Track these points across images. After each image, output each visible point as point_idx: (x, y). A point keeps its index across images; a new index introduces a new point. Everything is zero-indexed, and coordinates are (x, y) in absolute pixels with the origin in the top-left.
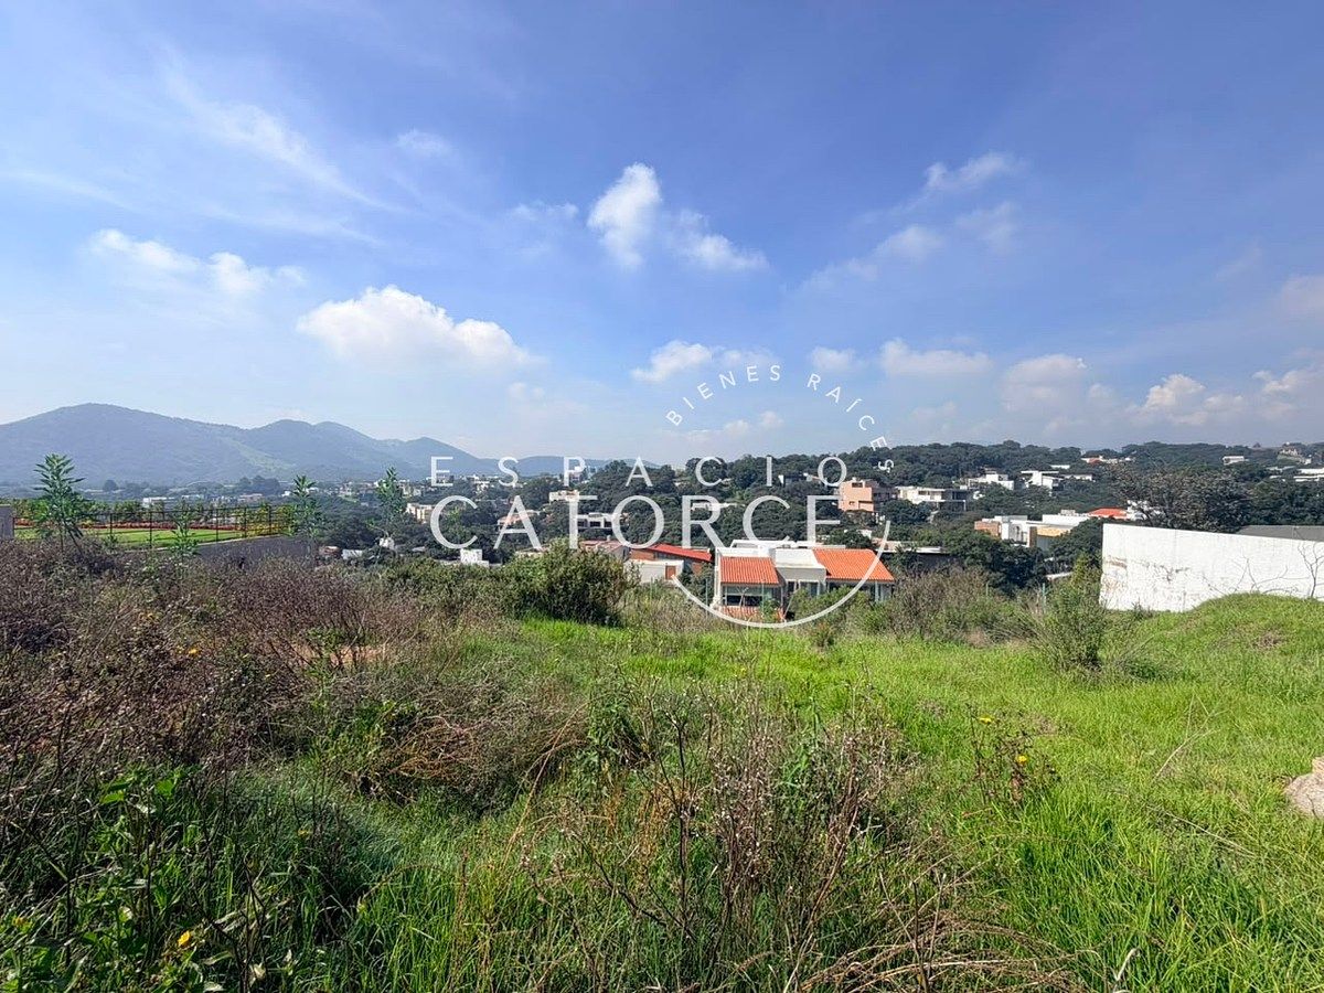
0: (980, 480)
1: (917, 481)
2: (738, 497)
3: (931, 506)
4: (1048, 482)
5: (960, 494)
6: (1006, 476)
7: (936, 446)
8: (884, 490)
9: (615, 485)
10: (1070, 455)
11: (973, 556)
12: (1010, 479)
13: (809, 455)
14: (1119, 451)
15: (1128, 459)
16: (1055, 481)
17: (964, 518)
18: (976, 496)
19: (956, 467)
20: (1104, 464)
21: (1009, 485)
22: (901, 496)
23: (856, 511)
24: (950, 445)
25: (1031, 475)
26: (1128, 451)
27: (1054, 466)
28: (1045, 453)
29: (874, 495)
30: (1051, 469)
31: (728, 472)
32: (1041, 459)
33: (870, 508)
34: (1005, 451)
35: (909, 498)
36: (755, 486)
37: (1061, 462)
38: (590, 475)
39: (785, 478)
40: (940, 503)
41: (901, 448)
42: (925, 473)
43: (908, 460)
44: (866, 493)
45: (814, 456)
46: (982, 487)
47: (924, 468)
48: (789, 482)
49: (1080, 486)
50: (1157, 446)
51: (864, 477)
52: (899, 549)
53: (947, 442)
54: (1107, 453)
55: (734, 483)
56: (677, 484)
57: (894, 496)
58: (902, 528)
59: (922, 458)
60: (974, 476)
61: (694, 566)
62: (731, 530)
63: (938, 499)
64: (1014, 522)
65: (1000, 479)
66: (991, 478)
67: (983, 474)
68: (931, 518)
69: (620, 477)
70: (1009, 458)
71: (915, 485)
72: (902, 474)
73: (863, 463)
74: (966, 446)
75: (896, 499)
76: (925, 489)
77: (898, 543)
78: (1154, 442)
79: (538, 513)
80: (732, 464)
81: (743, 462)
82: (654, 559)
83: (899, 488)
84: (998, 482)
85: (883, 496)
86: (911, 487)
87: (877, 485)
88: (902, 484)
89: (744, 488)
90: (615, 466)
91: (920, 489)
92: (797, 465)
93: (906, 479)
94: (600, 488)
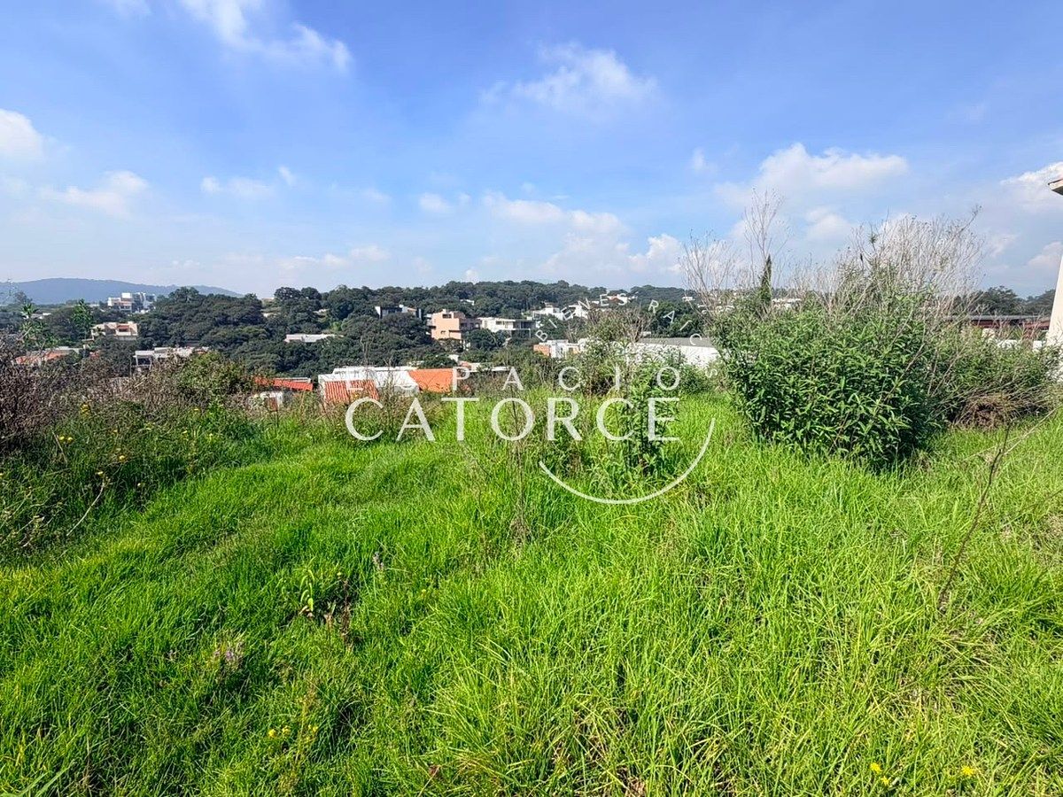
0: (541, 312)
1: (495, 313)
2: (335, 328)
3: (505, 334)
5: (526, 324)
6: (558, 310)
7: (510, 283)
8: (469, 321)
9: (186, 315)
10: (597, 293)
12: (561, 312)
13: (404, 287)
14: (629, 291)
15: (633, 297)
17: (529, 343)
18: (537, 326)
19: (524, 302)
20: (619, 301)
21: (560, 316)
22: (483, 326)
23: (446, 340)
24: (520, 282)
25: (574, 308)
26: (635, 290)
29: (462, 325)
31: (323, 303)
33: (458, 336)
34: (559, 289)
35: (489, 327)
36: (352, 317)
38: (146, 304)
39: (382, 309)
40: (513, 332)
41: (483, 283)
42: (502, 306)
43: (488, 294)
44: (454, 323)
45: (408, 289)
46: (542, 318)
47: (501, 301)
48: (385, 313)
50: (650, 289)
51: (453, 309)
52: (479, 369)
53: (518, 279)
55: (330, 313)
56: (266, 315)
57: (477, 326)
58: (481, 351)
59: (499, 293)
60: (537, 309)
62: (330, 360)
63: (511, 328)
64: (559, 344)
65: (555, 311)
66: (548, 311)
67: (543, 307)
68: (505, 344)
69: (191, 307)
70: (560, 294)
71: (494, 316)
72: (483, 306)
73: (455, 296)
74: (531, 284)
75: (479, 328)
76: (501, 320)
77: (478, 364)
79: (77, 350)
80: (327, 295)
81: (338, 292)
83: (481, 319)
84: (553, 314)
85: (469, 326)
86: (491, 318)
87: (463, 316)
88: (484, 315)
89: (341, 318)
90: (183, 293)
91: (497, 319)
92: (393, 296)
93: (487, 311)
94: (165, 319)
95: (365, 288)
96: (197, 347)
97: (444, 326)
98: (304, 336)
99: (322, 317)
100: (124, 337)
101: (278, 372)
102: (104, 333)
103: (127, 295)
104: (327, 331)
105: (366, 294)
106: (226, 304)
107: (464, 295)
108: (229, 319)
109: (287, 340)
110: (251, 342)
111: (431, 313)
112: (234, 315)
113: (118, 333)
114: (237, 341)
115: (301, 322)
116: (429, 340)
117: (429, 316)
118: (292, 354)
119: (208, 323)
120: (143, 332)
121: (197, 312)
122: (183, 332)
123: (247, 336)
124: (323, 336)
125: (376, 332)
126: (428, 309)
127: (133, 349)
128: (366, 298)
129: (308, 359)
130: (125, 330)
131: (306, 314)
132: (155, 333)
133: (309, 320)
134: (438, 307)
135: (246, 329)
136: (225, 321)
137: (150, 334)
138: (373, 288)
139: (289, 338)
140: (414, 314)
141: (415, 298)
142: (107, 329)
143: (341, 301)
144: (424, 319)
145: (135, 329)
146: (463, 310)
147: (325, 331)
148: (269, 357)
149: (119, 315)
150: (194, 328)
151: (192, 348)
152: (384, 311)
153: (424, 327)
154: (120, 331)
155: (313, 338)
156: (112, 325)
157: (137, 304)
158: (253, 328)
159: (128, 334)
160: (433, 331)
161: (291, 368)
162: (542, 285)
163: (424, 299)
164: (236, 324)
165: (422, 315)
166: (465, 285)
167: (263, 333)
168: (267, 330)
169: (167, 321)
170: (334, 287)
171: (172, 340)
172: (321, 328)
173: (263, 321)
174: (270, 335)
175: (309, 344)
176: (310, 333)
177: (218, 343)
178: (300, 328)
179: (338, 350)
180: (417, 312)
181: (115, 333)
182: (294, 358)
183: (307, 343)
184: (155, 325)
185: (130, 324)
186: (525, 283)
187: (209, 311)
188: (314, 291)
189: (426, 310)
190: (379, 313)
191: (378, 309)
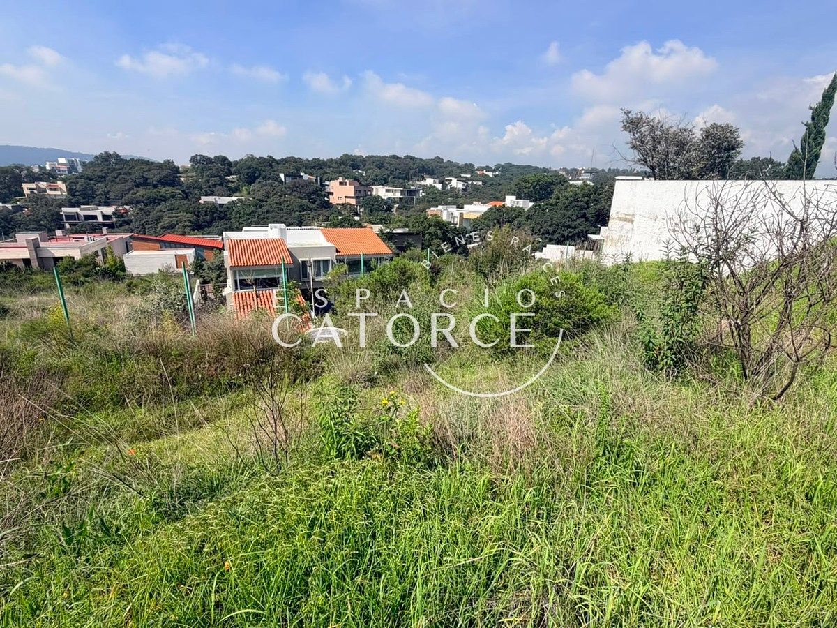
0: (423, 183)
1: (384, 182)
2: (245, 192)
3: (394, 201)
4: (460, 185)
5: (412, 192)
6: (437, 181)
7: (395, 157)
8: (362, 189)
10: (469, 168)
11: (430, 234)
12: (439, 183)
13: (304, 157)
14: (493, 167)
15: (497, 173)
16: (464, 185)
18: (422, 194)
19: (408, 173)
20: (486, 175)
21: (439, 186)
22: (374, 193)
23: (343, 205)
24: (403, 156)
25: (451, 180)
26: (498, 167)
27: (462, 175)
28: (456, 165)
29: (356, 192)
30: (460, 177)
31: (233, 170)
32: (456, 170)
33: (353, 202)
34: (436, 163)
35: (380, 194)
36: (259, 182)
37: (466, 173)
38: (79, 167)
39: (285, 176)
40: (400, 198)
41: (372, 156)
42: (389, 176)
43: (376, 166)
44: (349, 190)
45: (307, 159)
46: (424, 187)
47: (388, 172)
48: (289, 180)
49: (476, 188)
50: (510, 165)
51: (347, 178)
52: (381, 230)
53: (401, 154)
54: (488, 169)
55: (240, 179)
56: (182, 179)
57: (369, 193)
58: (381, 215)
59: (386, 165)
60: (418, 181)
61: (206, 253)
62: (241, 220)
63: (398, 195)
64: (450, 210)
65: (434, 182)
66: (429, 182)
67: (424, 179)
68: (394, 209)
69: (114, 169)
70: (438, 168)
71: (383, 185)
72: (373, 176)
73: (348, 166)
74: (412, 158)
75: (371, 195)
76: (390, 188)
77: (380, 226)
78: (509, 163)
79: (10, 206)
80: (236, 163)
81: (246, 160)
82: (161, 248)
83: (373, 187)
84: (433, 184)
85: (362, 192)
86: (380, 186)
87: (357, 184)
88: (373, 184)
89: (250, 183)
90: (106, 157)
91: (386, 188)
92: (295, 166)
93: (376, 180)
94: (91, 180)
95: (270, 157)
96: (119, 206)
97: (341, 192)
98: (217, 198)
99: (232, 182)
100: (55, 195)
101: (193, 230)
102: (36, 192)
103: (62, 161)
104: (237, 194)
105: (270, 162)
106: (146, 168)
107: (356, 167)
108: (148, 181)
109: (201, 202)
110: (168, 203)
111: (329, 181)
112: (153, 177)
113: (49, 192)
114: (155, 201)
115: (214, 185)
116: (327, 205)
117: (327, 183)
118: (206, 215)
119: (130, 184)
120: (70, 190)
121: (120, 174)
122: (108, 192)
123: (165, 197)
124: (234, 198)
125: (281, 196)
126: (325, 176)
127: (61, 206)
128: (271, 166)
129: (221, 219)
130: (55, 190)
131: (218, 179)
132: (81, 194)
133: (221, 184)
134: (335, 175)
135: (163, 190)
136: (145, 183)
137: (78, 193)
138: (277, 157)
139: (204, 199)
140: (314, 181)
141: (314, 167)
142: (38, 188)
143: (249, 168)
144: (322, 185)
145: (65, 189)
146: (356, 179)
147: (235, 194)
148: (185, 217)
149: (51, 176)
150: (115, 190)
151: (115, 207)
152: (287, 178)
153: (323, 193)
154: (51, 190)
155: (224, 200)
156: (43, 185)
157: (71, 167)
158: (170, 189)
159: (58, 193)
160: (331, 197)
161: (206, 226)
162: (422, 160)
163: (323, 168)
164: (155, 186)
165: (321, 182)
166: (357, 157)
167: (180, 194)
168: (183, 192)
169: (92, 182)
170: (243, 156)
171: (97, 199)
172: (232, 191)
173: (180, 184)
174: (186, 196)
175: (221, 205)
176: (222, 196)
177: (139, 202)
178: (213, 192)
179: (248, 211)
180: (316, 180)
181: (46, 192)
182: (208, 217)
183: (220, 205)
184: (82, 185)
185: (60, 184)
186: (407, 157)
187: (130, 174)
188: (225, 159)
189: (324, 178)
190: (283, 179)
191: (282, 176)
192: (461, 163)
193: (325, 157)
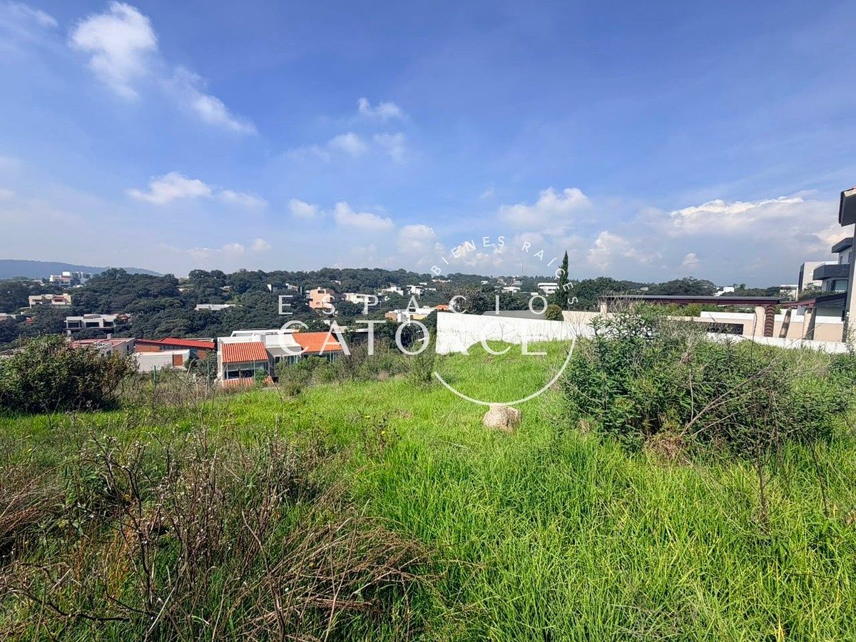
0: (388, 290)
1: (356, 290)
2: (236, 300)
6: (400, 288)
7: (366, 270)
8: (337, 296)
9: (114, 289)
10: (427, 278)
11: (384, 332)
13: (289, 271)
14: (447, 277)
15: (449, 281)
17: (381, 311)
18: (386, 299)
19: (376, 282)
21: (401, 293)
22: (347, 299)
24: (373, 269)
26: (450, 276)
27: (421, 283)
28: (417, 276)
31: (227, 281)
32: (415, 279)
34: (399, 275)
36: (249, 292)
37: (423, 281)
38: (83, 280)
39: (272, 286)
41: (347, 269)
42: (360, 285)
43: (350, 277)
45: (292, 272)
46: (389, 294)
47: (360, 282)
49: (431, 294)
50: (460, 275)
51: (325, 287)
52: (346, 331)
54: (442, 278)
55: (232, 289)
56: (181, 290)
57: (343, 299)
58: (347, 318)
59: (359, 276)
60: (385, 288)
61: (199, 353)
62: (230, 324)
65: (397, 289)
66: (393, 289)
67: (389, 286)
69: (119, 283)
70: (401, 278)
71: (355, 292)
72: (347, 285)
73: (326, 278)
74: (380, 270)
75: (345, 300)
77: (346, 328)
78: (458, 273)
80: (230, 276)
81: (239, 274)
82: (161, 350)
83: (346, 294)
87: (333, 292)
88: (347, 292)
89: (241, 293)
90: (113, 273)
91: (357, 294)
92: (281, 278)
93: (350, 288)
94: (96, 292)
95: (260, 271)
96: (121, 314)
98: (211, 305)
99: (225, 291)
100: (59, 305)
101: (187, 333)
102: (41, 303)
103: (67, 274)
104: (230, 302)
105: (261, 276)
106: (148, 281)
107: (333, 278)
108: (150, 292)
109: (197, 309)
110: (167, 310)
111: (309, 290)
112: (154, 289)
113: (53, 303)
114: (155, 309)
115: (209, 295)
116: (308, 309)
117: (307, 291)
118: (200, 319)
119: (132, 295)
120: (75, 302)
121: (124, 287)
122: (111, 302)
123: (164, 306)
124: (226, 306)
125: (267, 303)
126: (307, 286)
127: (65, 315)
128: (261, 278)
129: (213, 323)
130: (60, 301)
131: (213, 289)
132: (85, 303)
133: (215, 294)
134: (314, 285)
135: (163, 300)
136: (147, 294)
137: (81, 303)
138: (266, 271)
139: (199, 307)
140: (297, 290)
141: (298, 279)
142: (44, 299)
143: (242, 280)
144: (304, 293)
145: (69, 299)
146: (333, 288)
147: (228, 302)
148: (181, 322)
149: (57, 289)
150: (119, 299)
151: (117, 315)
152: (274, 288)
153: (305, 300)
154: (56, 301)
155: (218, 307)
156: (49, 296)
157: (75, 280)
158: (170, 299)
159: (63, 303)
160: (310, 302)
161: (199, 329)
162: (388, 271)
163: (305, 280)
164: (156, 297)
165: (303, 291)
166: (334, 270)
167: (178, 303)
168: (181, 301)
169: (97, 294)
170: (237, 270)
171: (100, 309)
172: (224, 300)
173: (178, 294)
174: (184, 304)
175: (215, 312)
176: (216, 303)
177: (139, 311)
178: (208, 300)
179: (237, 316)
180: (299, 289)
181: (51, 302)
182: (201, 322)
183: (213, 311)
184: (87, 297)
185: (65, 295)
186: (376, 270)
187: (134, 287)
188: (221, 273)
189: (306, 287)
190: (270, 289)
191: (269, 286)
192: (420, 273)
193: (307, 270)
